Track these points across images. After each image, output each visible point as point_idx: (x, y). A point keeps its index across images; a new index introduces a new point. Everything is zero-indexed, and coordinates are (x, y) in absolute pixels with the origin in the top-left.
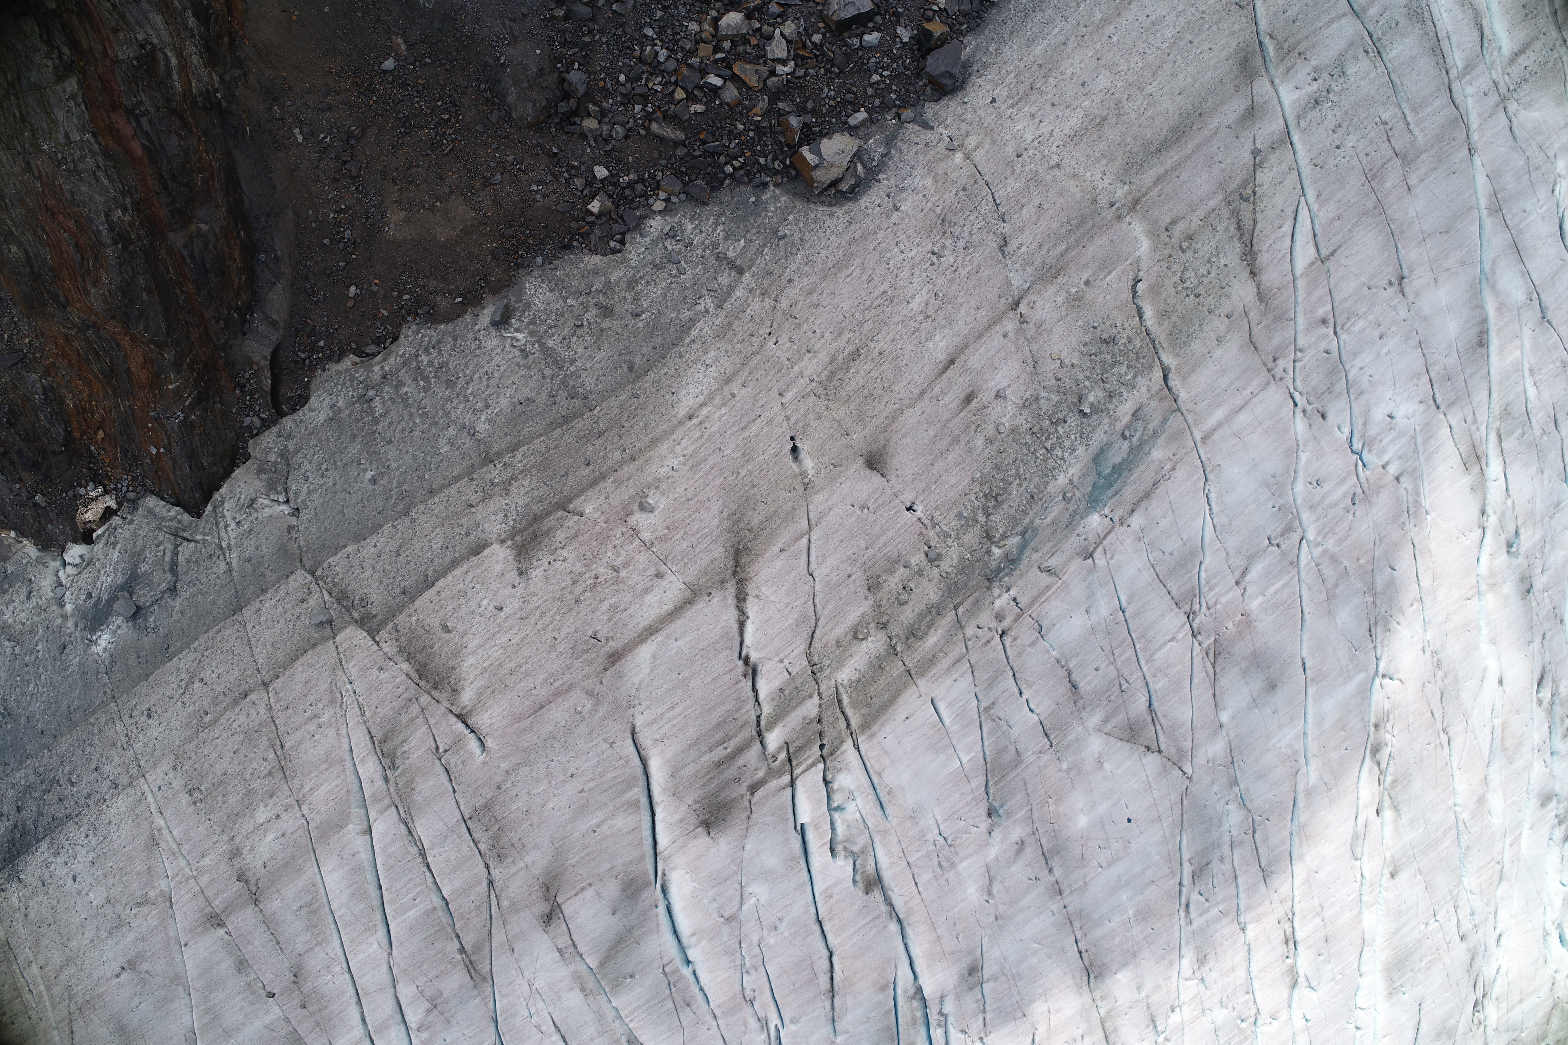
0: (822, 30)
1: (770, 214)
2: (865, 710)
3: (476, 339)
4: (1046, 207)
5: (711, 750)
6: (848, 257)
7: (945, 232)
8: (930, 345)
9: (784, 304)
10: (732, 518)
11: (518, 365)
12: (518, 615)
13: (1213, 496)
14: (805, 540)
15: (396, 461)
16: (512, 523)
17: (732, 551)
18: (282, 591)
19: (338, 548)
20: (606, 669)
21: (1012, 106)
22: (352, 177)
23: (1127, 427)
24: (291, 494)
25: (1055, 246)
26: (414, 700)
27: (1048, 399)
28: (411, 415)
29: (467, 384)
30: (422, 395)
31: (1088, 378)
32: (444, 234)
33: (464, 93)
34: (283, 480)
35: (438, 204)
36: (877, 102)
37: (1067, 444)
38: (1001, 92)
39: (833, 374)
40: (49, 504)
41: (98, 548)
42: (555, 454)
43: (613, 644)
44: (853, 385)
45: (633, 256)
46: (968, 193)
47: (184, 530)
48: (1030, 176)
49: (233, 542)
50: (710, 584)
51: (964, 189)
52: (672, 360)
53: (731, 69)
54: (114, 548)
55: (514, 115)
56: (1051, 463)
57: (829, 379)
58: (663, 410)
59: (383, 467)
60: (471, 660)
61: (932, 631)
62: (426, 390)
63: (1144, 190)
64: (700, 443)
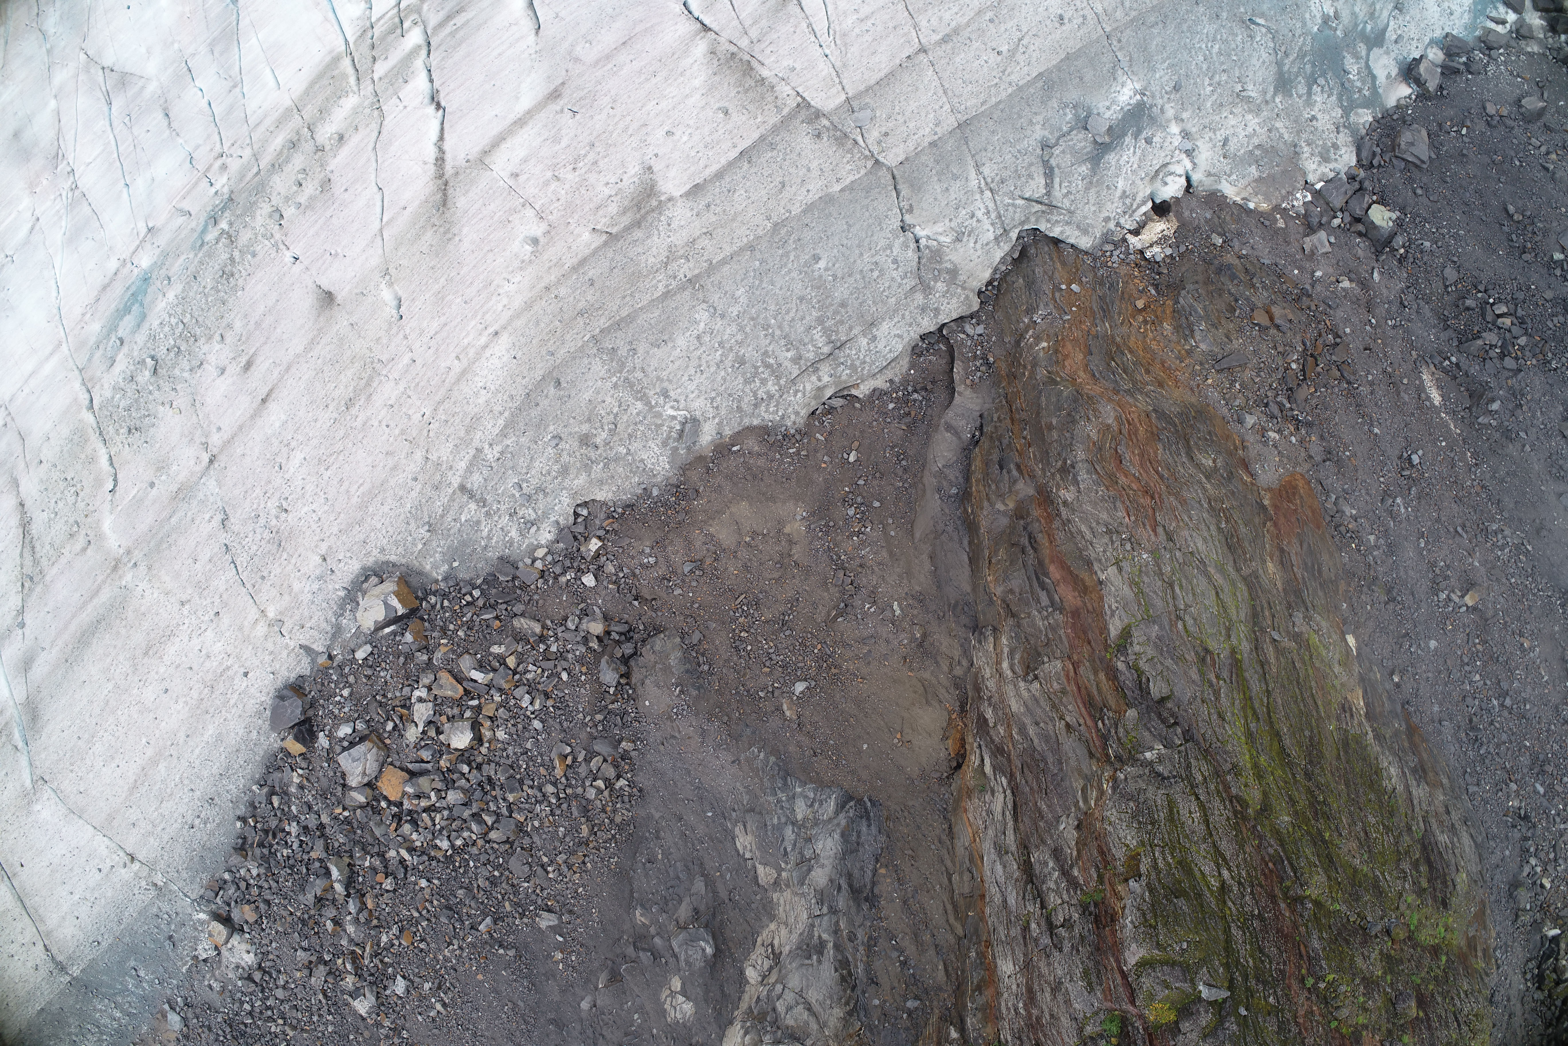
0: (386, 735)
1: (439, 549)
2: (335, 73)
3: (717, 408)
4: (190, 560)
5: (468, 22)
6: (363, 506)
7: (277, 532)
8: (283, 417)
9: (419, 455)
10: (450, 236)
11: (670, 381)
12: (650, 128)
13: (54, 294)
14: (385, 220)
15: (793, 279)
16: (662, 218)
17: (450, 204)
18: (911, 145)
19: (851, 188)
20: (563, 84)
21: (228, 668)
22: (844, 569)
23: (119, 350)
24: (913, 245)
25: (181, 520)
26: (755, 41)
27: (183, 370)
28: (780, 327)
29: (722, 361)
30: (770, 349)
31: (150, 393)
32: (743, 509)
33: (727, 661)
34: (923, 261)
35: (748, 539)
36: (347, 670)
37: (167, 329)
38: (241, 684)
39: (368, 384)
40: (1208, 237)
41: (1144, 191)
42: (625, 291)
43: (555, 107)
44: (350, 373)
45: (566, 501)
46: (260, 574)
47: (1043, 212)
48: (206, 593)
49: (978, 196)
50: (468, 171)
51: (263, 578)
52: (519, 392)
53: (465, 690)
54: (1124, 192)
55: (678, 640)
56: (179, 310)
57: (371, 379)
58: (523, 340)
59: (806, 273)
60: (697, 83)
61: (278, 149)
62: (766, 353)
63: (109, 581)
64: (485, 308)
